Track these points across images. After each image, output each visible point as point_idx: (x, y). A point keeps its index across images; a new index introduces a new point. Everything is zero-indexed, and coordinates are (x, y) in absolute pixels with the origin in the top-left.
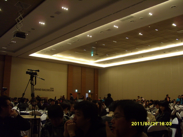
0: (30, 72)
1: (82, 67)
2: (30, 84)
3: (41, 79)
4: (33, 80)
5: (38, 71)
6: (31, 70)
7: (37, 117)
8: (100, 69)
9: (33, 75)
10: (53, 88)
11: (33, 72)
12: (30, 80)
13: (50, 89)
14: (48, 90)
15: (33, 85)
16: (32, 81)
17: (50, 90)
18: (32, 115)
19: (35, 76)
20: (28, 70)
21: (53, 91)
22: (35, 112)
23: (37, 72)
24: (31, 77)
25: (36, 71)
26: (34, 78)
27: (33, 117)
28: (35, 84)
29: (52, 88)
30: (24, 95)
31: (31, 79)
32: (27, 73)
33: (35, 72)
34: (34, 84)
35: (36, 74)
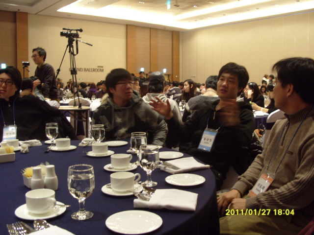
0: (67, 33)
1: (150, 28)
2: (68, 54)
3: (87, 44)
4: (73, 47)
5: (81, 31)
6: (69, 30)
7: (84, 108)
8: (182, 32)
9: (72, 37)
10: (103, 67)
11: (72, 32)
12: (67, 47)
13: (98, 68)
14: (94, 70)
15: (74, 55)
16: (72, 49)
17: (98, 70)
18: (75, 105)
19: (75, 39)
20: (64, 29)
21: (102, 71)
22: (80, 100)
23: (79, 32)
24: (69, 41)
25: (77, 30)
26: (74, 43)
27: (77, 108)
28: (77, 53)
29: (101, 67)
30: (60, 72)
31: (70, 44)
32: (62, 34)
33: (75, 32)
34: (75, 53)
35: (77, 36)
